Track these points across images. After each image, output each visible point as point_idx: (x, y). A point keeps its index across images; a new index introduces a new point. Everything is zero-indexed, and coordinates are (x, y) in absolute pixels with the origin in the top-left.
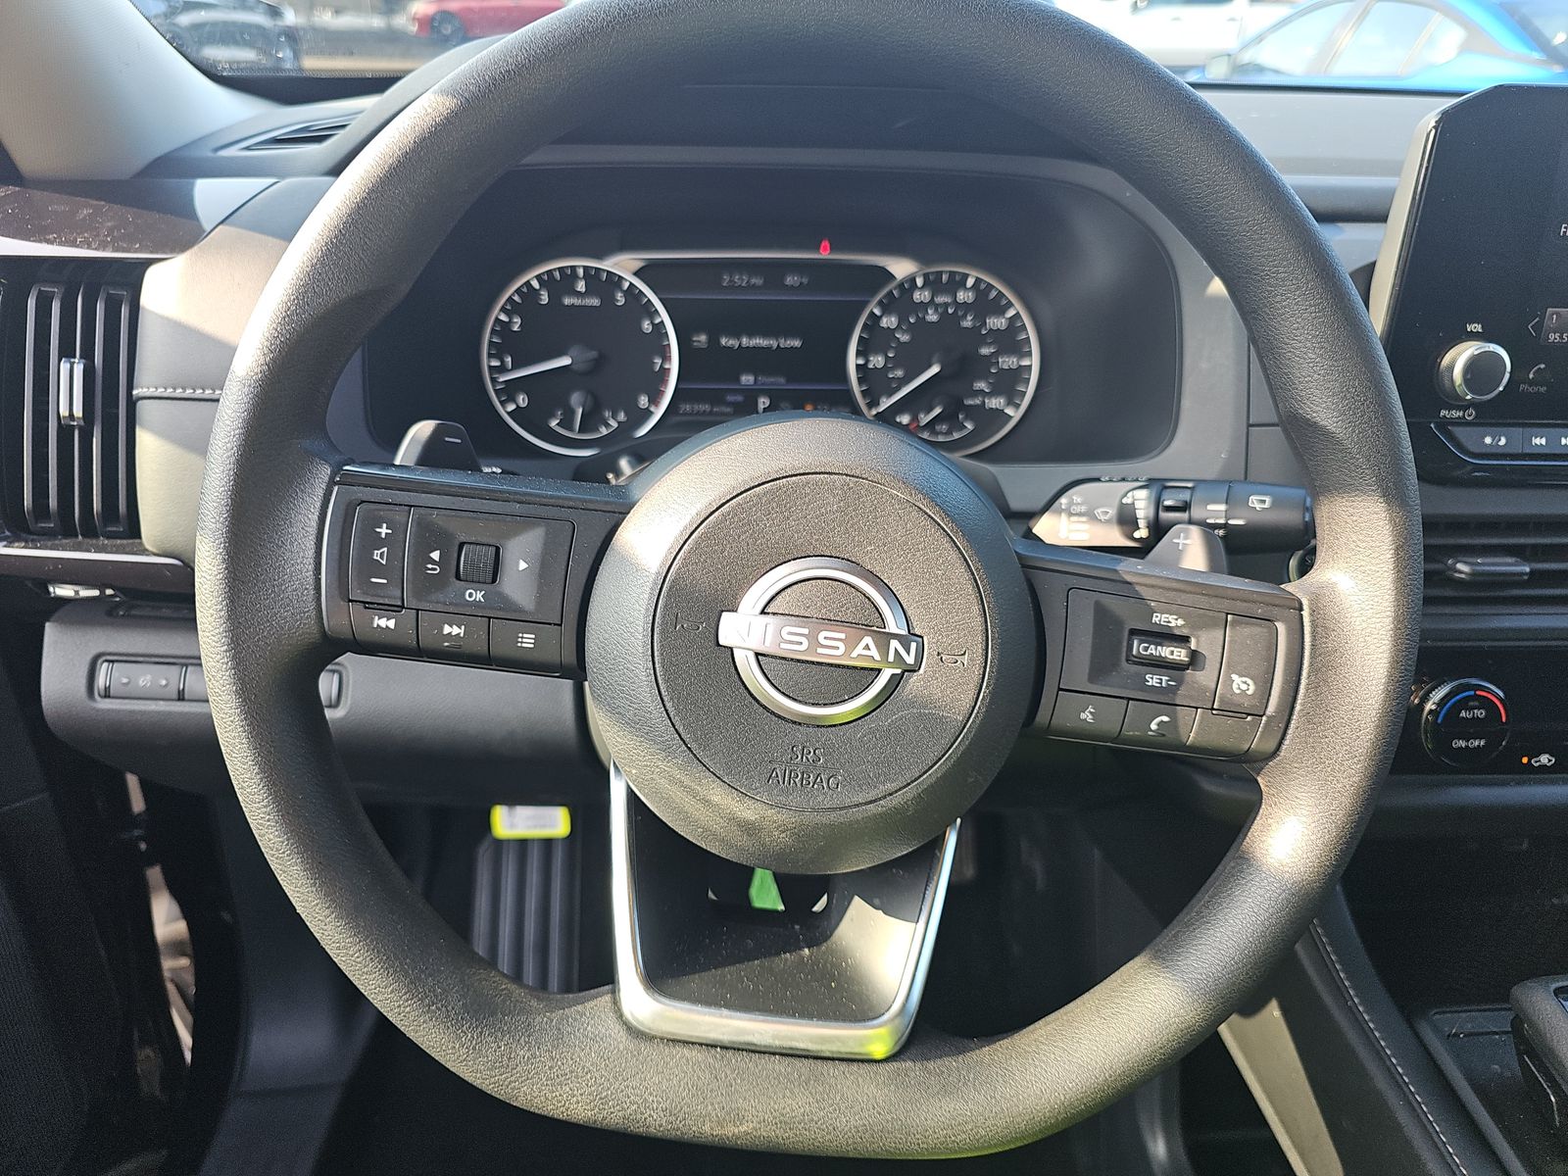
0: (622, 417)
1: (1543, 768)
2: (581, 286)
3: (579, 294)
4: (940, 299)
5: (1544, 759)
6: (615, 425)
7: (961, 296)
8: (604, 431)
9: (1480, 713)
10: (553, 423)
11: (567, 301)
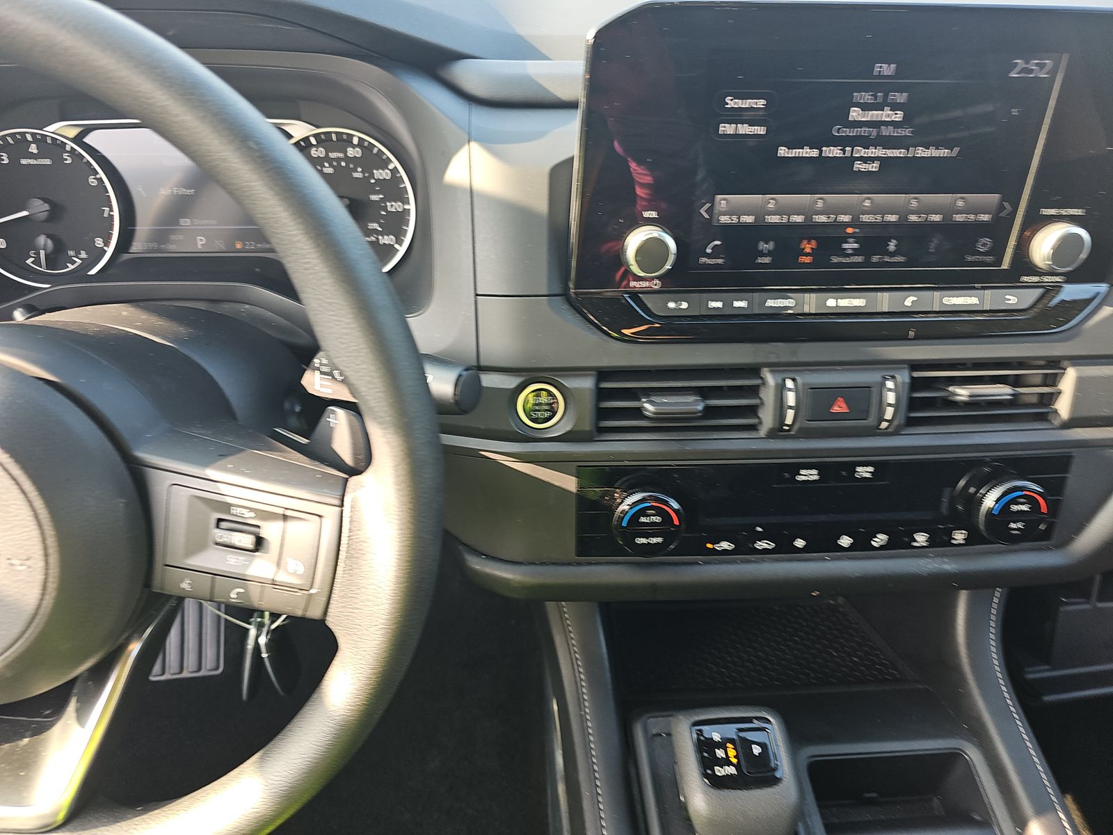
0: (83, 255)
1: (725, 552)
2: (33, 149)
3: (32, 156)
4: (333, 155)
5: (725, 545)
6: (79, 261)
7: (351, 152)
8: (71, 267)
9: (657, 519)
10: (29, 261)
11: (24, 162)
